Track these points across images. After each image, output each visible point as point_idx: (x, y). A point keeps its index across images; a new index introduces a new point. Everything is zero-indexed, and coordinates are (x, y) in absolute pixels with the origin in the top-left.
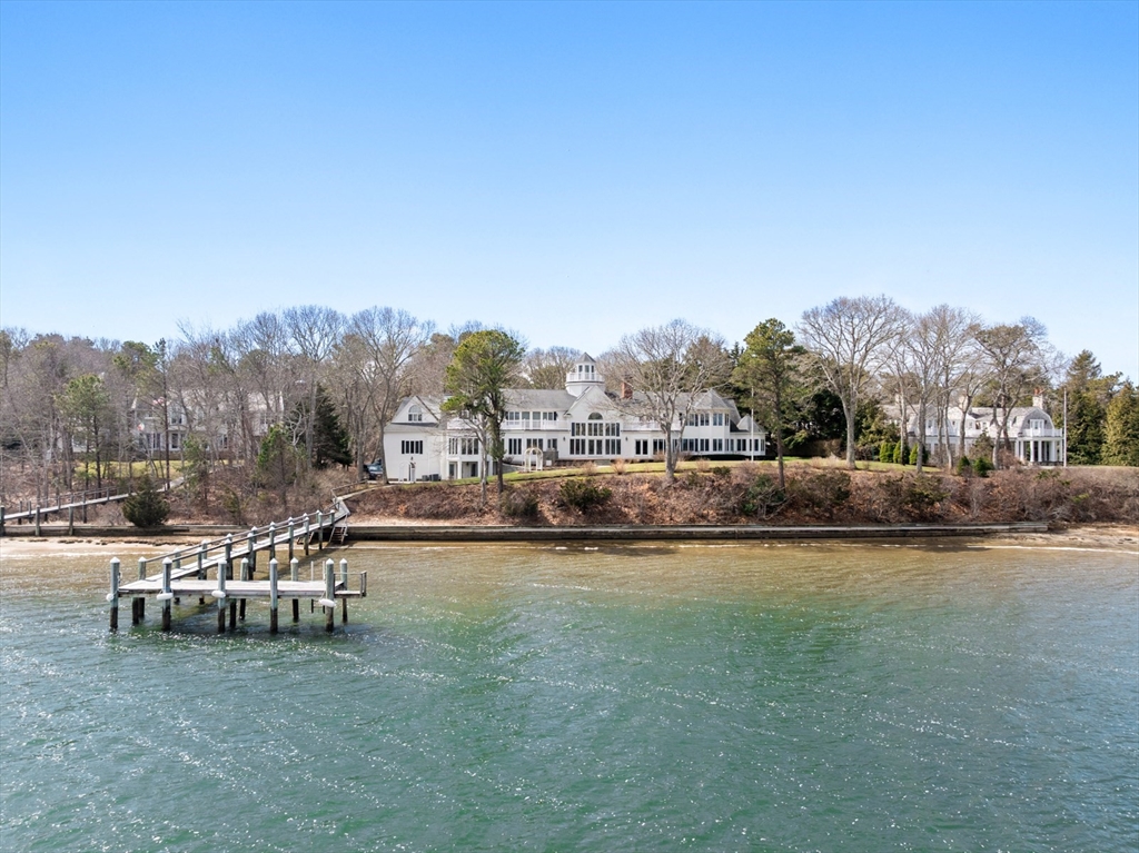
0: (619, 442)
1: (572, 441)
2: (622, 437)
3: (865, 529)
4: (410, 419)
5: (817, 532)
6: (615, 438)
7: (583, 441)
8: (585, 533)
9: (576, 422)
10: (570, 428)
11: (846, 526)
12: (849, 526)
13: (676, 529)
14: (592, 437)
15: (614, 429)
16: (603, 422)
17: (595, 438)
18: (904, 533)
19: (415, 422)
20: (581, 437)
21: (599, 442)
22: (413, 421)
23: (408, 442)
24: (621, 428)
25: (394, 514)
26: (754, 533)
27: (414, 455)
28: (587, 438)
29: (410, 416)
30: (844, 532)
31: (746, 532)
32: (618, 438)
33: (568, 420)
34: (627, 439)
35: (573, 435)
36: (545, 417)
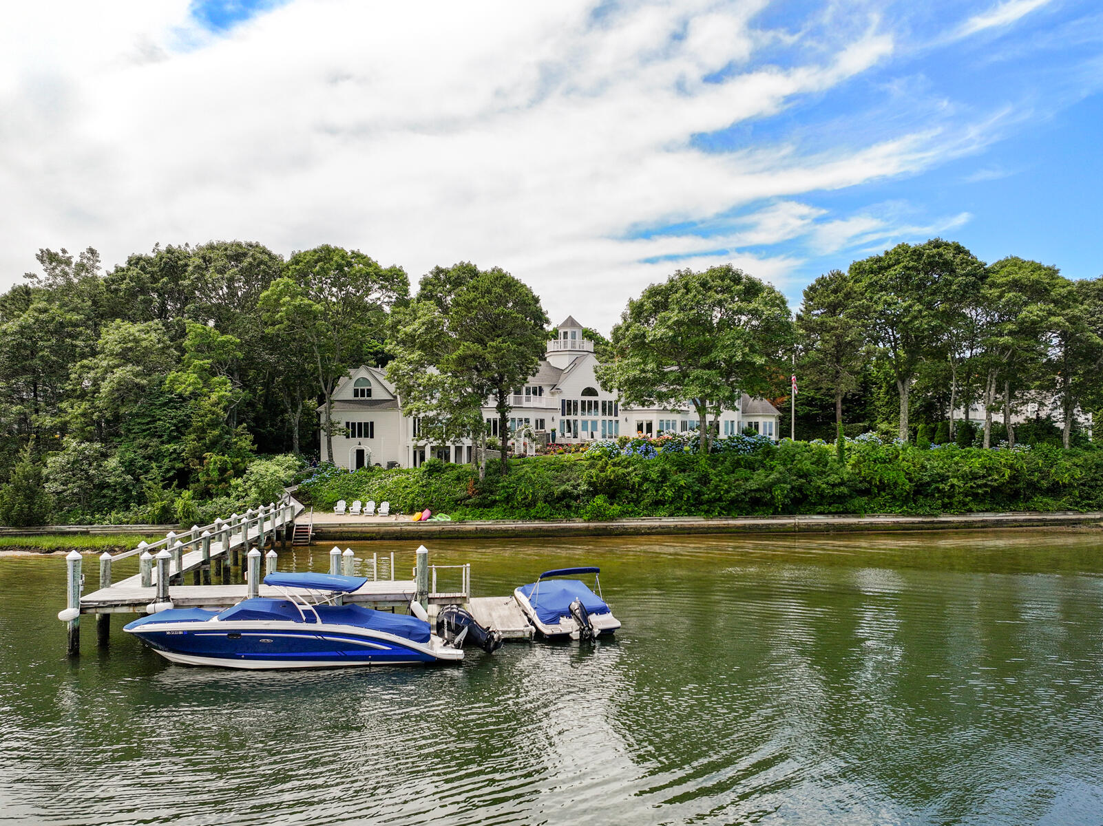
0: (617, 422)
1: (562, 421)
2: (621, 417)
4: (356, 395)
7: (576, 422)
9: (566, 398)
10: (560, 407)
14: (586, 418)
15: (613, 407)
16: (600, 399)
17: (589, 418)
19: (364, 399)
20: (572, 418)
21: (594, 423)
22: (359, 398)
23: (353, 424)
26: (818, 525)
27: (362, 439)
28: (580, 418)
29: (356, 392)
31: (809, 525)
32: (616, 418)
33: (557, 396)
34: (626, 420)
35: (563, 415)
36: (528, 392)
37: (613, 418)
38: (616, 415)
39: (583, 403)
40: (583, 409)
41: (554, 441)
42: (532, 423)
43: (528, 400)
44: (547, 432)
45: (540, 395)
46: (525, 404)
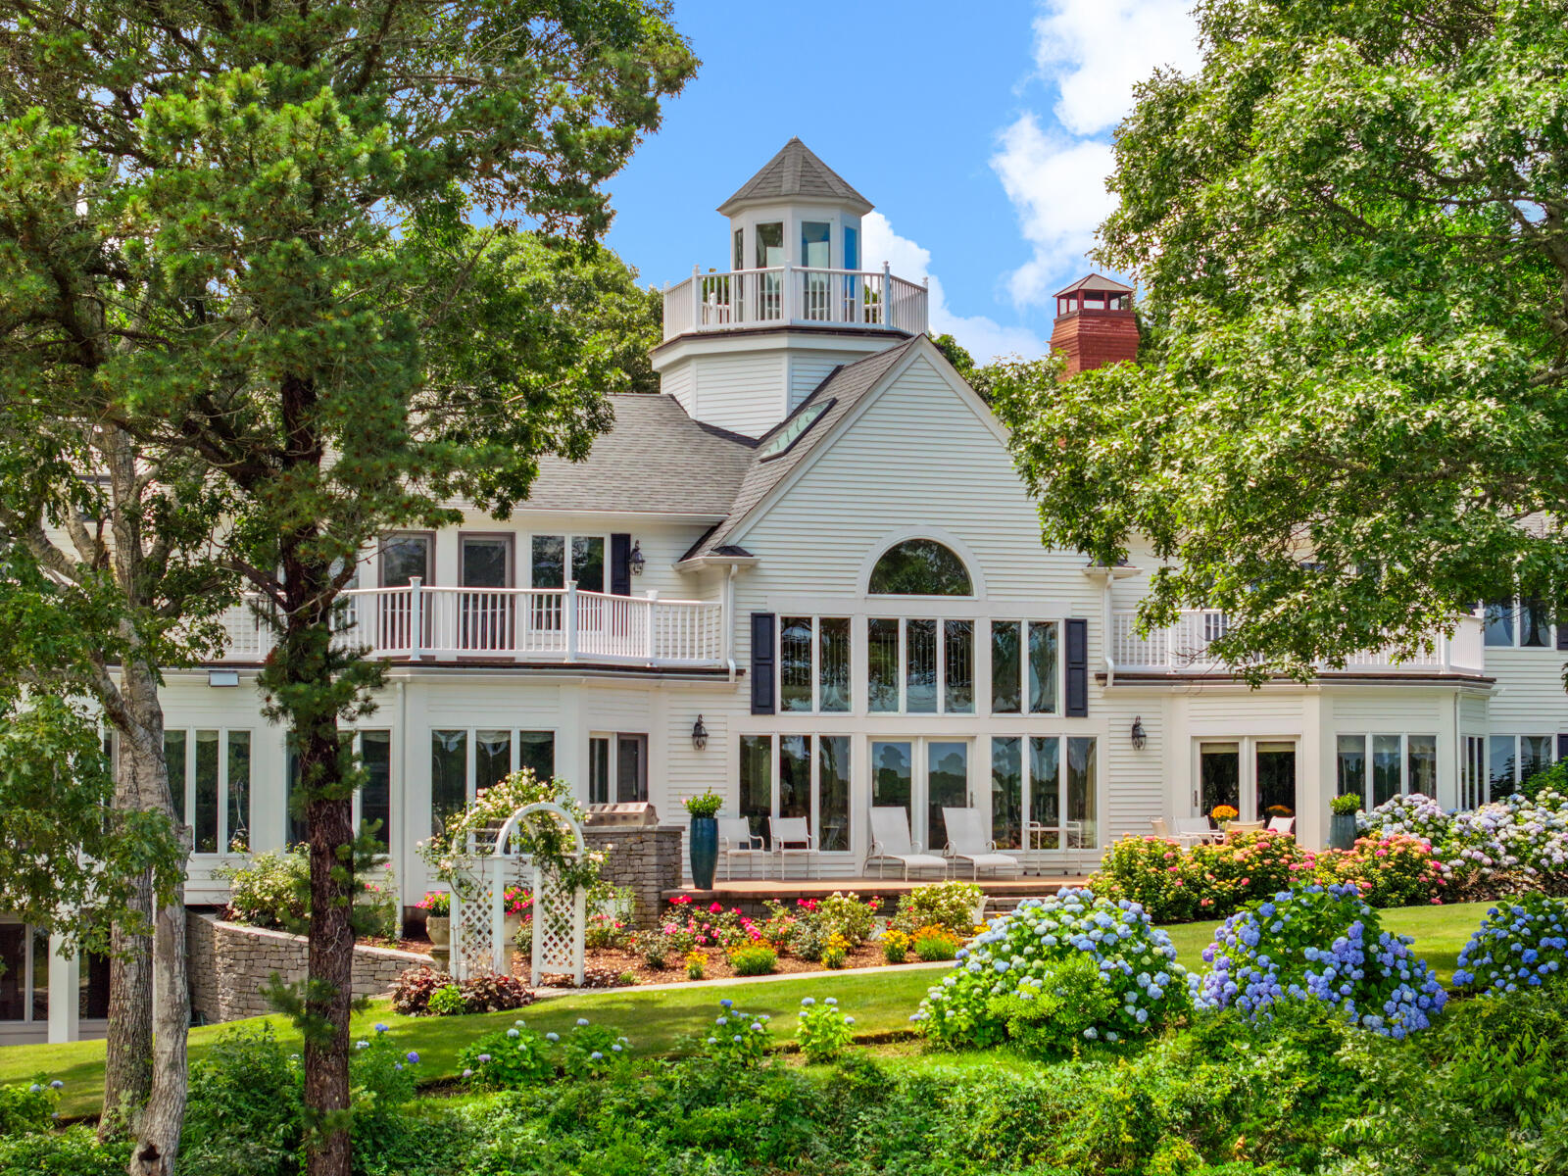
0: (1084, 747)
1: (753, 747)
2: (1106, 717)
7: (836, 750)
9: (782, 607)
10: (736, 653)
14: (897, 724)
16: (979, 608)
17: (919, 729)
20: (814, 724)
24: (1100, 656)
28: (861, 726)
32: (1078, 728)
33: (722, 597)
34: (1137, 735)
35: (762, 705)
36: (547, 572)
37: (1059, 726)
38: (1077, 706)
39: (882, 633)
40: (881, 673)
41: (703, 876)
42: (571, 765)
43: (548, 617)
44: (665, 820)
45: (622, 586)
46: (530, 645)
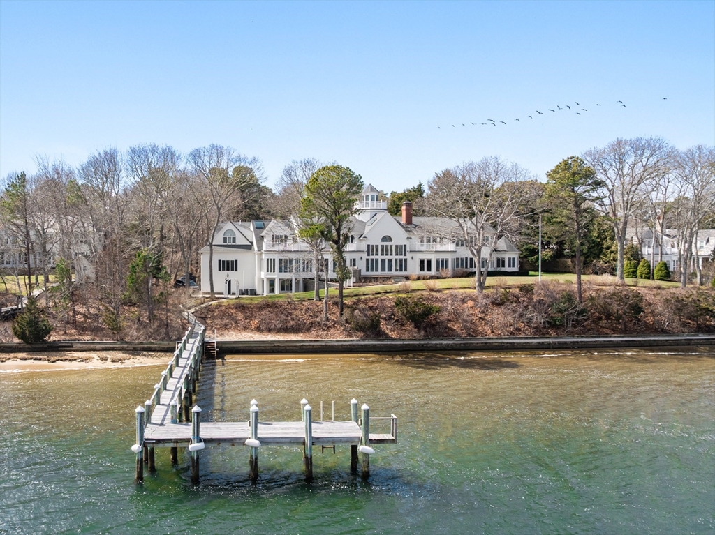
0: (406, 260)
1: (368, 260)
2: (409, 256)
3: (657, 338)
4: (225, 241)
5: (617, 342)
6: (403, 257)
7: (377, 260)
8: (423, 345)
9: (371, 244)
10: (366, 250)
11: (641, 336)
12: (644, 337)
13: (500, 341)
14: (384, 257)
15: (403, 250)
16: (393, 243)
17: (387, 258)
18: (688, 342)
19: (230, 244)
20: (374, 257)
21: (390, 261)
22: (227, 243)
23: (224, 262)
24: (408, 249)
25: (246, 328)
26: (565, 343)
27: (230, 272)
28: (380, 257)
29: (225, 239)
30: (640, 341)
31: (559, 343)
33: (364, 243)
34: (412, 258)
35: (368, 255)
38: (405, 255)
39: (382, 246)
40: (382, 251)
45: (352, 242)
